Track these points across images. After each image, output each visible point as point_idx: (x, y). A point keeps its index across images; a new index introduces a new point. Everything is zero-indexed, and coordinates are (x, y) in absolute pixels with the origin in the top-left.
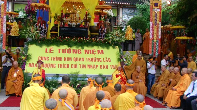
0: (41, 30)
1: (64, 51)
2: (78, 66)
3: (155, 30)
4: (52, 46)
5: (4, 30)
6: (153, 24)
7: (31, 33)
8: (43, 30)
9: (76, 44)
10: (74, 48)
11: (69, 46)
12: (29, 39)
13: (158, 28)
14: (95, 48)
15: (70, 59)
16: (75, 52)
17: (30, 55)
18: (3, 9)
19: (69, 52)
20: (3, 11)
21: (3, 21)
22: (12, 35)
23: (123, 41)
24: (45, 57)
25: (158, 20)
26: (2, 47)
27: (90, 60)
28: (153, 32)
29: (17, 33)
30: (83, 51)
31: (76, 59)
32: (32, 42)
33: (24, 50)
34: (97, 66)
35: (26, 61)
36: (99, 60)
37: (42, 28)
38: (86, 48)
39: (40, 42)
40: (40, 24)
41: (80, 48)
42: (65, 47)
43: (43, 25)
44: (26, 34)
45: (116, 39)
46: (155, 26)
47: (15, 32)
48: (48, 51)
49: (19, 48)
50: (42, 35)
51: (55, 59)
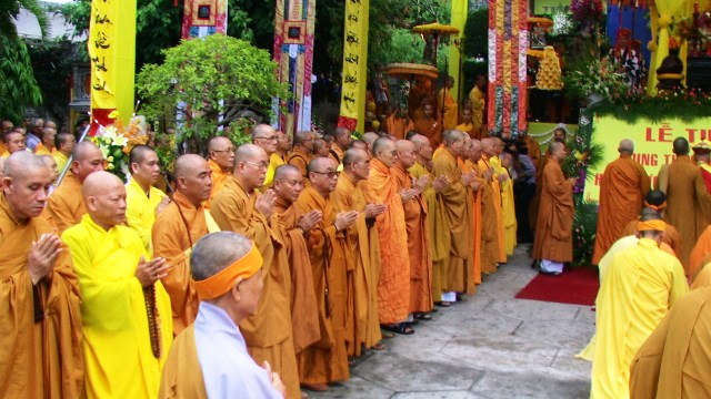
0: (628, 70)
4: (667, 121)
5: (520, 75)
7: (599, 78)
8: (633, 68)
12: (595, 99)
17: (598, 148)
18: (517, 11)
20: (517, 18)
21: (517, 48)
22: (540, 87)
24: (644, 155)
26: (517, 122)
29: (555, 81)
32: (604, 109)
33: (579, 132)
35: (586, 167)
37: (630, 62)
39: (628, 106)
40: (622, 51)
43: (634, 53)
44: (584, 82)
47: (550, 77)
48: (655, 135)
49: (561, 125)
50: (630, 84)
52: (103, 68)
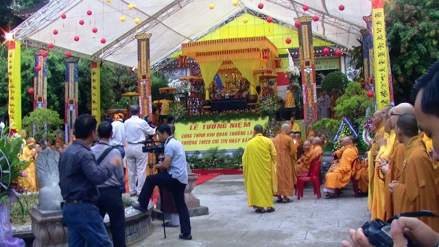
0: (195, 106)
1: (209, 127)
2: (220, 141)
3: (310, 93)
4: (197, 123)
5: (150, 111)
6: (306, 87)
9: (222, 118)
10: (220, 123)
11: (215, 121)
12: (176, 117)
13: (312, 91)
14: (243, 121)
15: (212, 135)
16: (220, 126)
19: (214, 127)
20: (148, 91)
21: (148, 102)
23: (276, 109)
25: (311, 81)
27: (233, 134)
28: (307, 97)
29: (166, 112)
30: (228, 125)
31: (219, 134)
32: (178, 121)
34: (239, 140)
36: (243, 133)
38: (232, 122)
41: (226, 122)
42: (211, 122)
44: (173, 112)
45: (267, 108)
46: (309, 89)
47: (165, 110)
48: (193, 128)
51: (198, 135)
52: (13, 118)
